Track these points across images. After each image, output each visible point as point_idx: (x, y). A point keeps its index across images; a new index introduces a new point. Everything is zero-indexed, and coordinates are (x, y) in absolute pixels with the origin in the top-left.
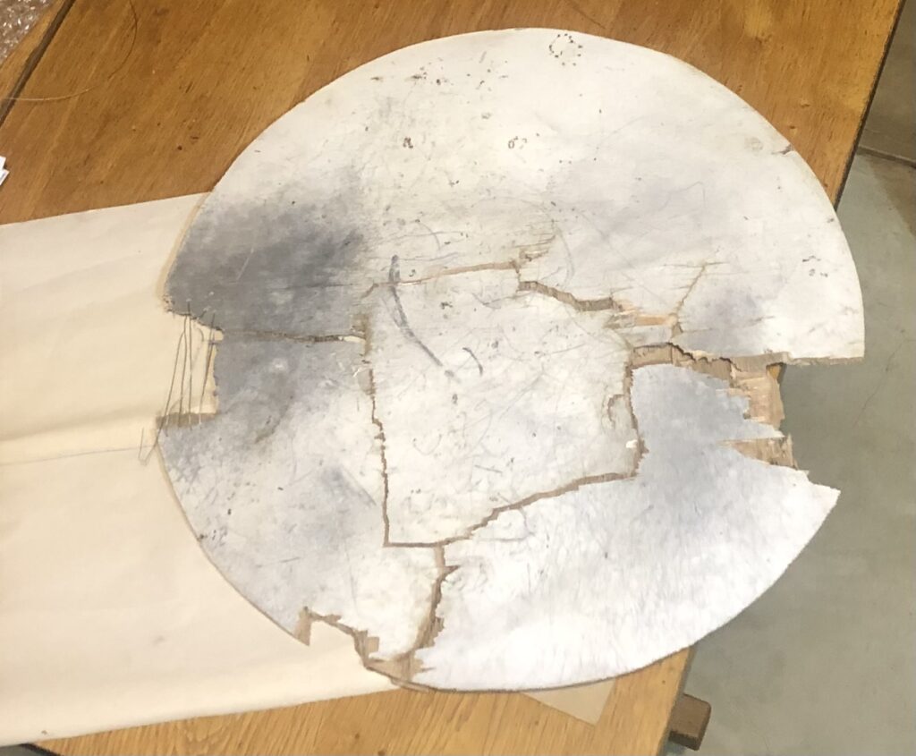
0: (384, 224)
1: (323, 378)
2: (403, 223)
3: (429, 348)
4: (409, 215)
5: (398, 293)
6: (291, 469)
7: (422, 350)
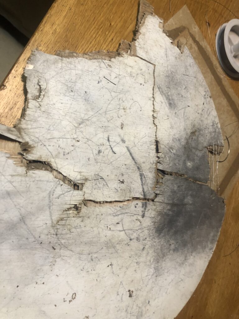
0: (146, 238)
1: (174, 154)
2: (138, 239)
3: (131, 158)
4: (134, 244)
5: (143, 194)
6: (185, 115)
7: (135, 157)
